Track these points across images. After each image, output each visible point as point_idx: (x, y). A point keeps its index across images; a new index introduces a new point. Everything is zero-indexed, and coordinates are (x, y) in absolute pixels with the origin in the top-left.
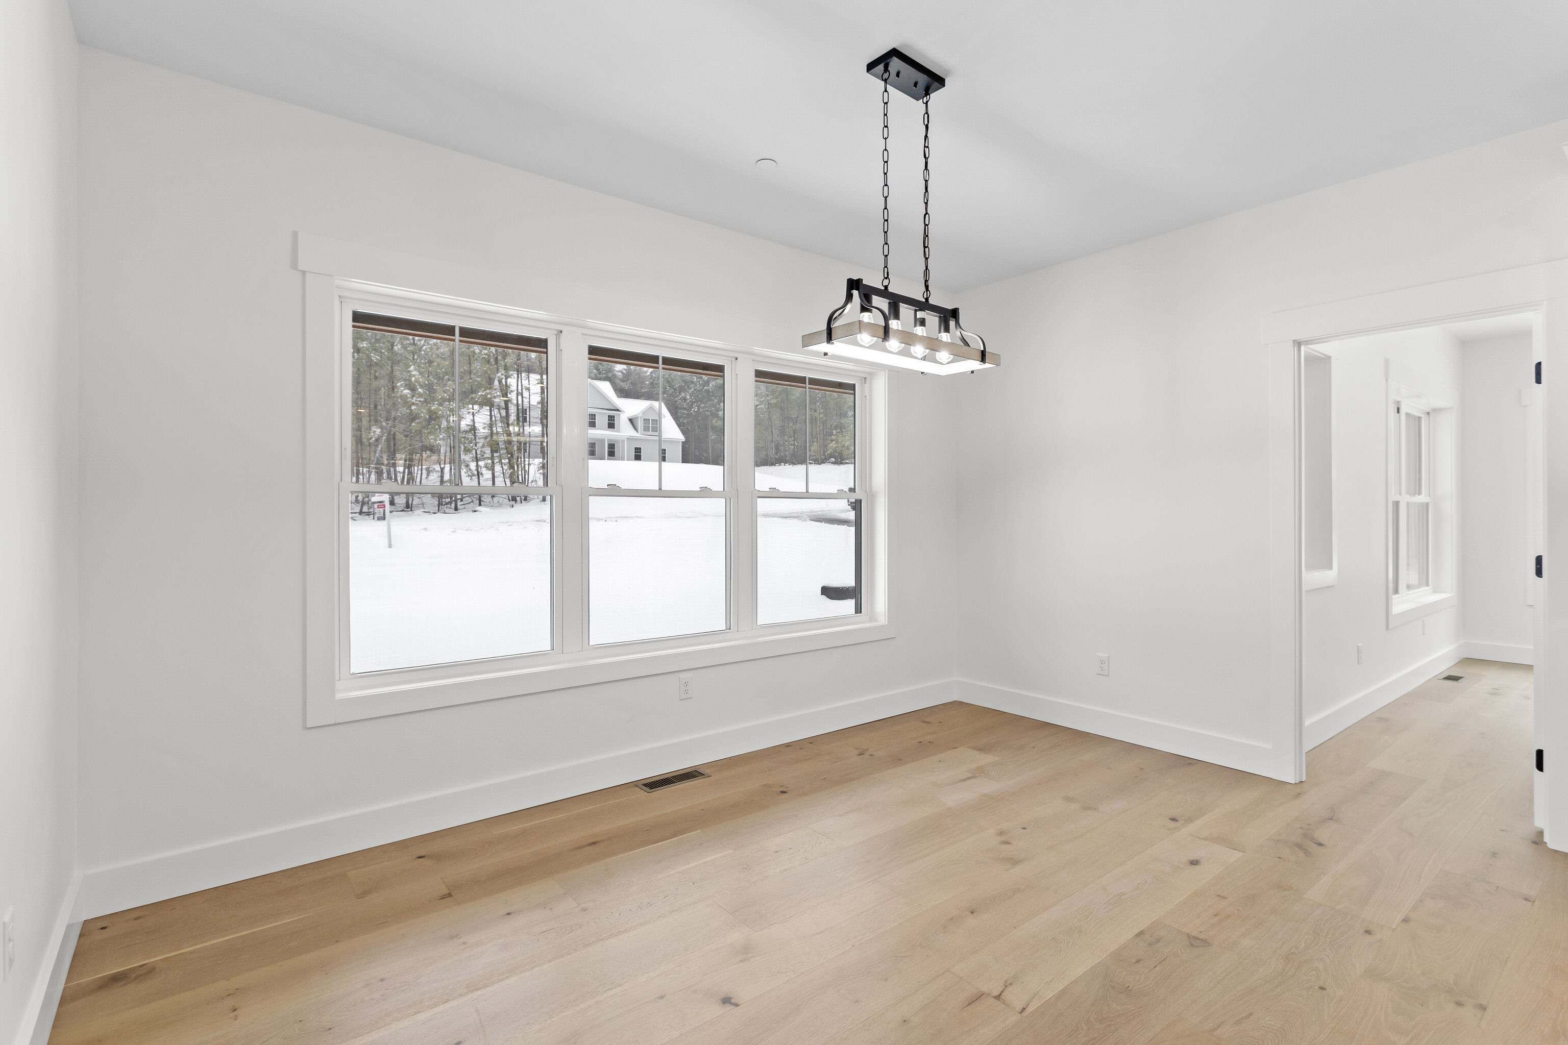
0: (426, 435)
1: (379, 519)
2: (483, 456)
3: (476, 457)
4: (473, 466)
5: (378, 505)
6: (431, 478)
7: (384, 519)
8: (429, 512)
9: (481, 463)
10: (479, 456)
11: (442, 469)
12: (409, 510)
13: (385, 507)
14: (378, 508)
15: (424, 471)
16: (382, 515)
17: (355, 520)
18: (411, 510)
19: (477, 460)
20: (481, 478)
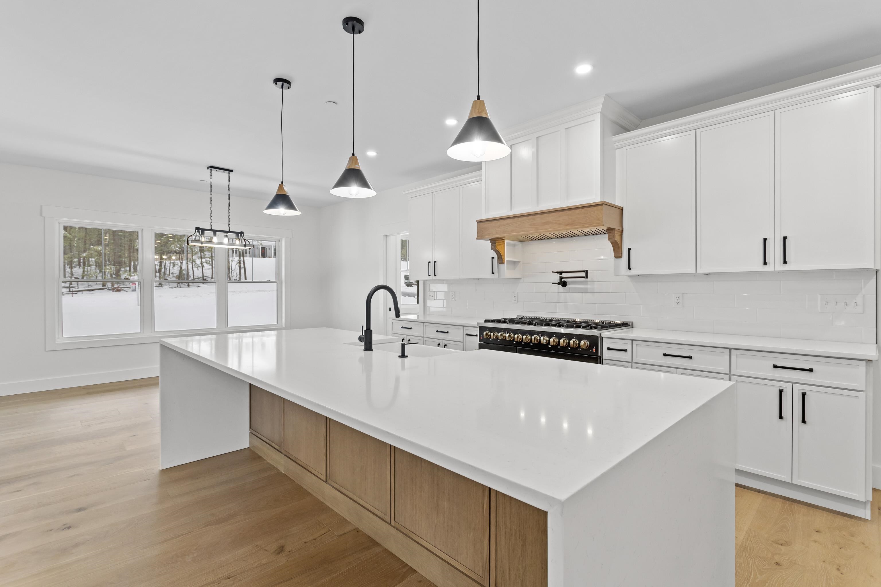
0: (170, 245)
1: (132, 291)
2: (205, 256)
3: (201, 257)
4: (198, 262)
5: (132, 284)
6: (175, 268)
7: (135, 291)
8: (172, 287)
9: (204, 260)
10: (202, 256)
11: (181, 263)
12: (161, 286)
13: (135, 285)
14: (132, 285)
15: (171, 264)
16: (134, 289)
17: (127, 292)
18: (162, 286)
19: (201, 258)
20: (203, 269)
